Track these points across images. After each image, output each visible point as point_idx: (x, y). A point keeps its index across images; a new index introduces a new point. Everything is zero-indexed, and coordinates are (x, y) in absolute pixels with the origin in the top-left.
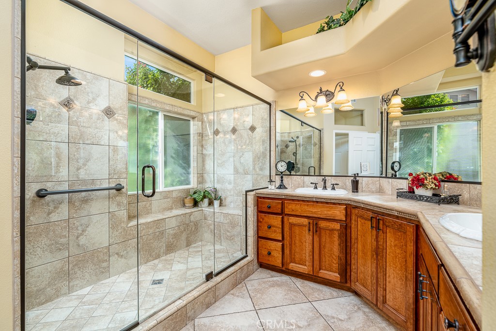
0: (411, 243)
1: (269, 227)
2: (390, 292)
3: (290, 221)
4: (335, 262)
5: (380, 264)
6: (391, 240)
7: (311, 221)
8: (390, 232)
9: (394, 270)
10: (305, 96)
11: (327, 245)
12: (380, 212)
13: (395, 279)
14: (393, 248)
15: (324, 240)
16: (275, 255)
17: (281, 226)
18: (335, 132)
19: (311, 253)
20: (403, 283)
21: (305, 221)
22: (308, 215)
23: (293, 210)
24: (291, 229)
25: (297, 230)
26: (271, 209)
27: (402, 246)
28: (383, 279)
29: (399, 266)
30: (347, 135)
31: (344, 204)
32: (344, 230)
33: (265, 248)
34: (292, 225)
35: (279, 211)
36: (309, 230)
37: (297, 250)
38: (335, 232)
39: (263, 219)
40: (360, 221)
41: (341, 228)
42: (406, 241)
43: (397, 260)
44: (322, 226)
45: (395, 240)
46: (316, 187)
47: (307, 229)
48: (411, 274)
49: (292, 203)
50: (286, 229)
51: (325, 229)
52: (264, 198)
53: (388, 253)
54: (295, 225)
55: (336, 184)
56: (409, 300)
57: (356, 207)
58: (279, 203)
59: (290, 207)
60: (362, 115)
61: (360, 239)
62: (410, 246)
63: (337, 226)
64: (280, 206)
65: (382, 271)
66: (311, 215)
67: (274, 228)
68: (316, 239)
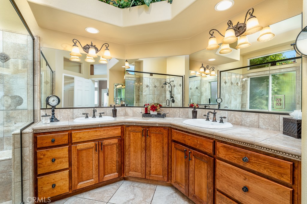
0: (166, 138)
1: (53, 160)
2: (153, 167)
3: (78, 148)
4: (114, 165)
5: (147, 155)
6: (153, 140)
7: (97, 143)
8: (153, 136)
9: (156, 155)
10: (78, 44)
11: (109, 156)
12: (146, 126)
13: (157, 159)
14: (155, 143)
15: (107, 153)
16: (61, 184)
17: (68, 156)
18: (64, 75)
19: (97, 167)
20: (161, 159)
21: (92, 144)
22: (95, 139)
23: (81, 138)
24: (78, 155)
25: (84, 154)
26: (56, 142)
27: (161, 141)
28: (150, 162)
29: (159, 151)
30: (73, 78)
31: (119, 125)
32: (120, 142)
33: (48, 183)
34: (79, 151)
35: (66, 142)
36: (96, 150)
37: (84, 170)
38: (114, 145)
39: (44, 155)
40: (132, 134)
41: (118, 141)
42: (163, 138)
43: (158, 149)
44: (106, 144)
45: (157, 139)
46: (88, 117)
47: (94, 150)
48: (166, 153)
49: (80, 132)
50: (74, 155)
51: (107, 145)
52: (44, 133)
53: (152, 147)
54: (82, 150)
55: (102, 113)
56: (165, 166)
57: (129, 126)
58: (66, 134)
59: (77, 136)
60: (80, 66)
61: (132, 145)
62: (165, 140)
63: (116, 141)
64: (67, 137)
65: (149, 158)
66: (97, 138)
67: (60, 160)
68: (101, 154)
